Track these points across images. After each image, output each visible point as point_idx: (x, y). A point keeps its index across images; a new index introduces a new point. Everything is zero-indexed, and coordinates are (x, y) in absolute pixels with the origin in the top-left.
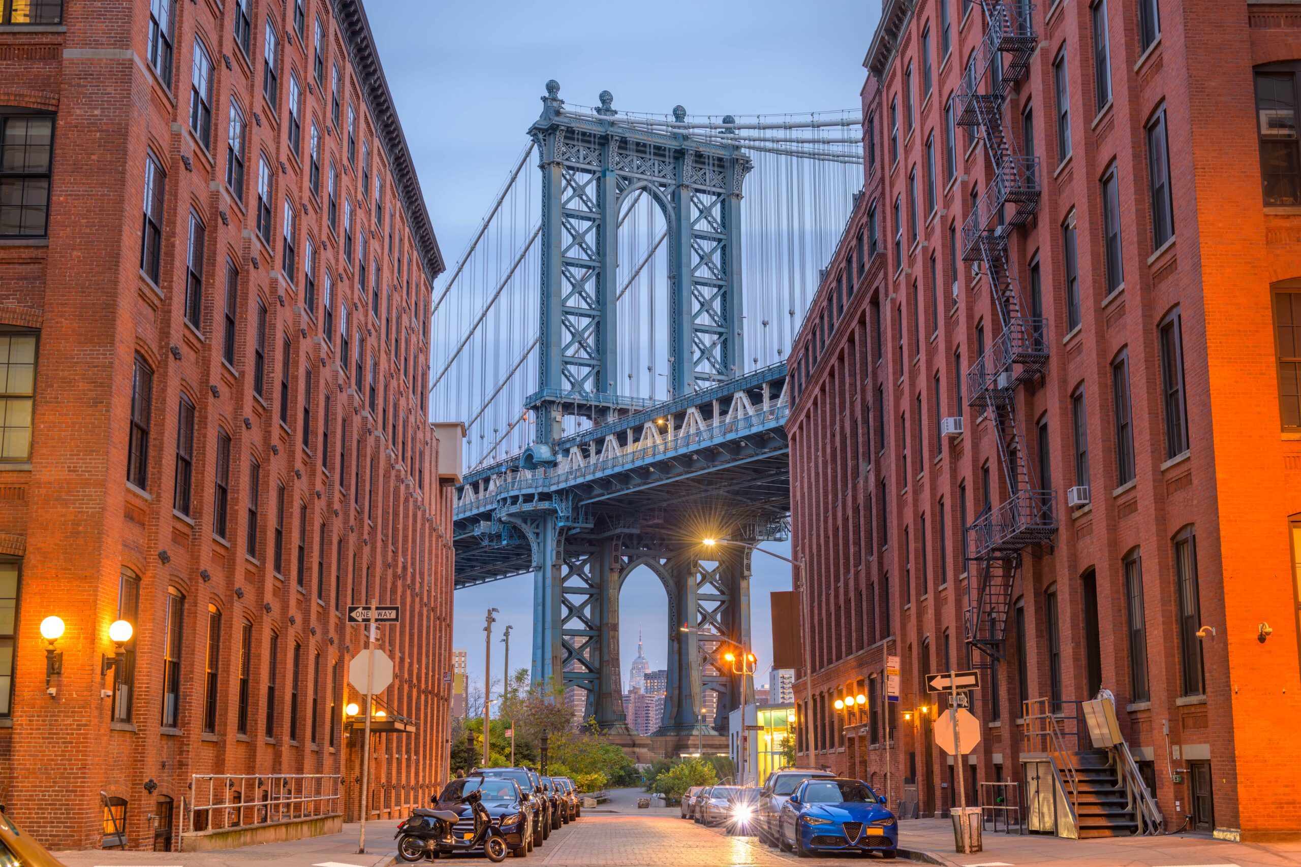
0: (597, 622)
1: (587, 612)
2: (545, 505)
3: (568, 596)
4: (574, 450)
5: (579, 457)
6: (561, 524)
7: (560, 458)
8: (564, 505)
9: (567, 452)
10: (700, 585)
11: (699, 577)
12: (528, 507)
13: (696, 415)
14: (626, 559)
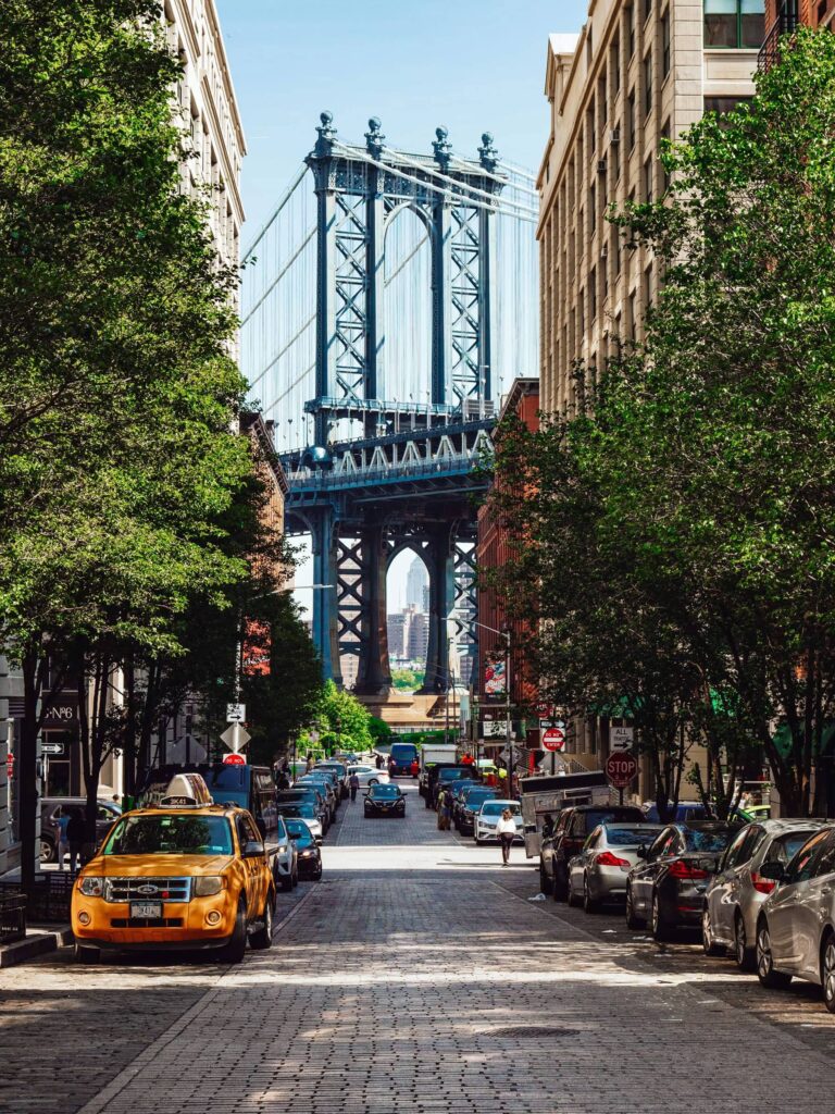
0: (368, 598)
1: (359, 590)
2: (322, 502)
3: (343, 577)
4: (347, 454)
5: (352, 461)
6: (337, 519)
7: (335, 459)
8: (339, 504)
9: (341, 456)
10: (457, 565)
11: (456, 558)
12: (309, 503)
13: (449, 442)
14: (392, 543)
